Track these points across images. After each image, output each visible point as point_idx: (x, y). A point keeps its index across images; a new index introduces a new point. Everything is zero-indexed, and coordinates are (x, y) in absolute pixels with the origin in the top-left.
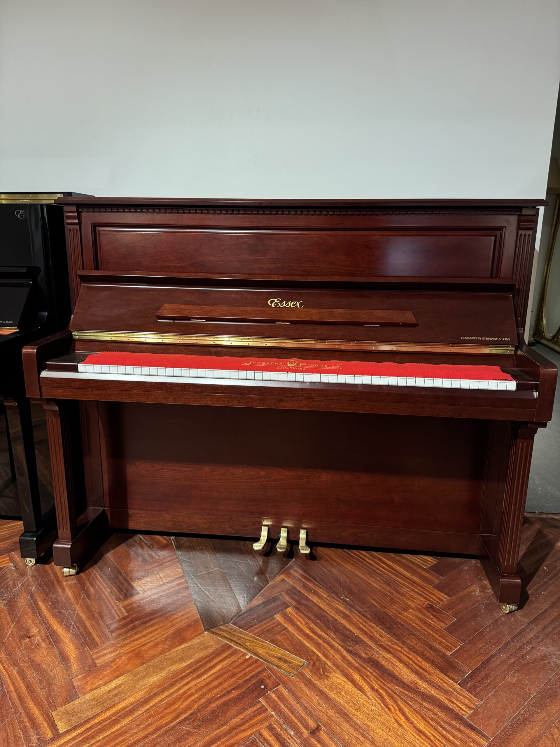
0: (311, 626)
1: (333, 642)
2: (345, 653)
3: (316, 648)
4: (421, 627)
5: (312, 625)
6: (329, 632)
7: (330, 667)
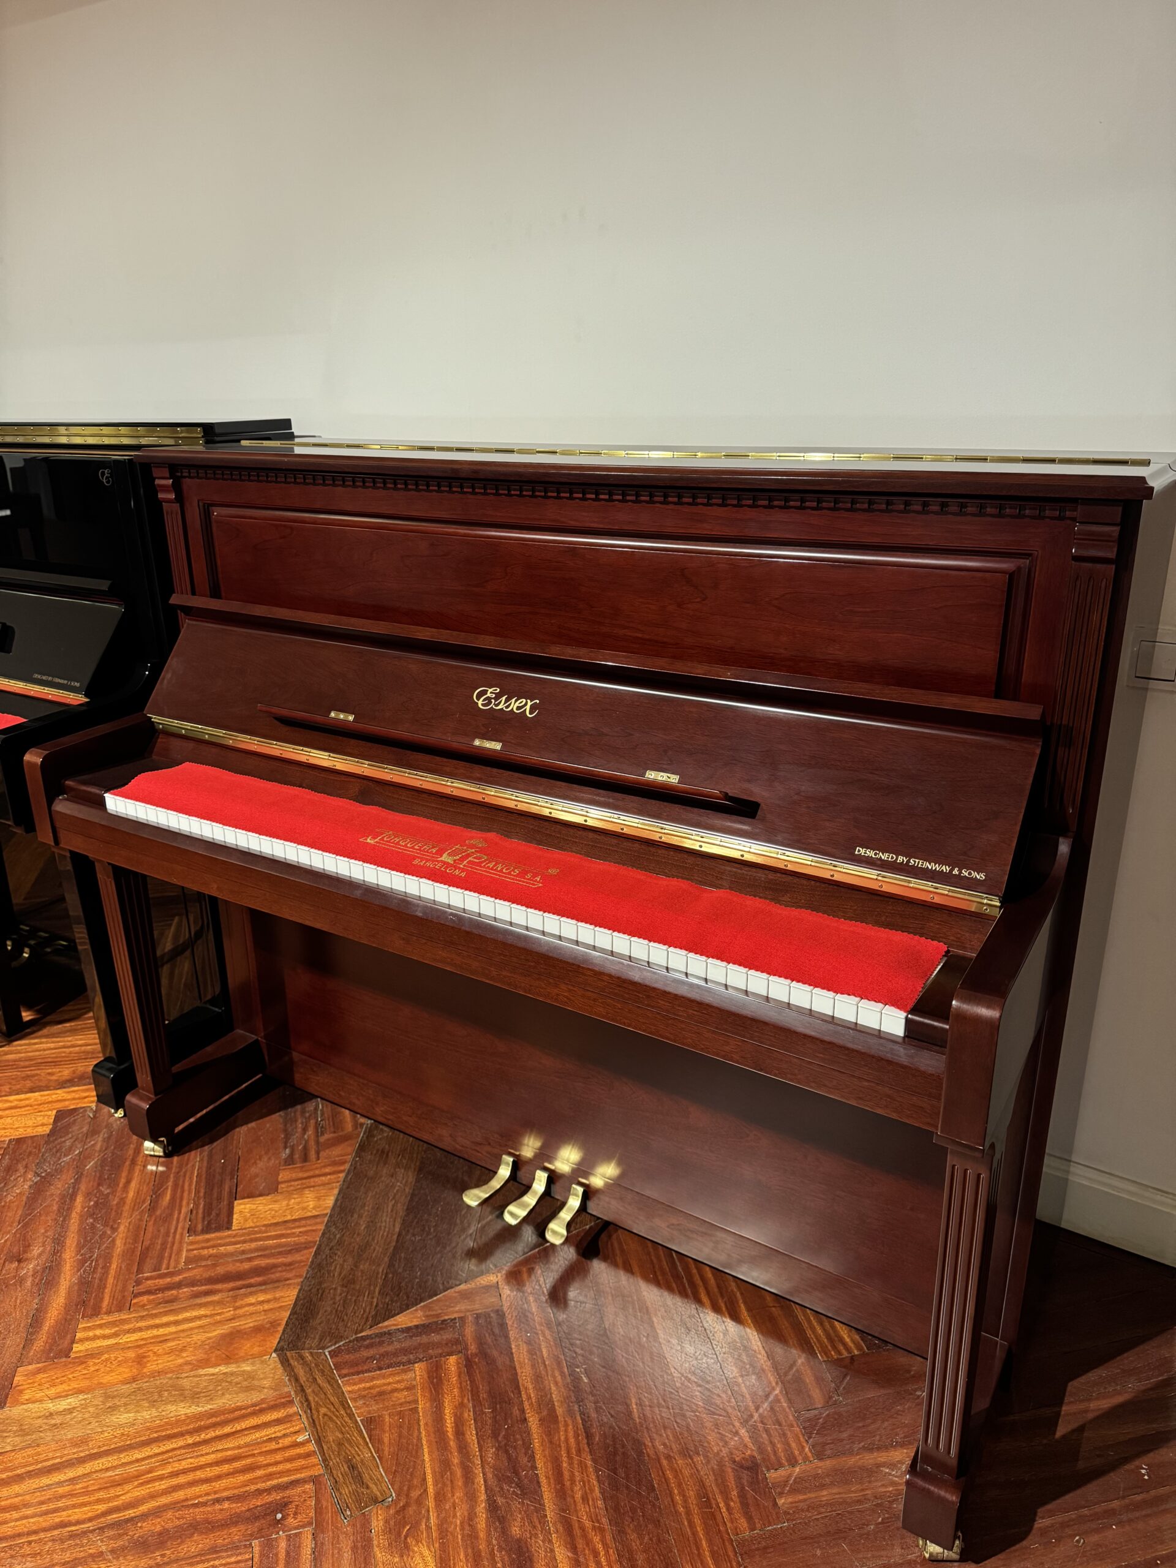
0: (466, 1415)
1: (478, 1471)
2: (481, 1508)
3: (434, 1472)
4: (688, 1513)
5: (468, 1415)
6: (490, 1442)
7: (428, 1528)
